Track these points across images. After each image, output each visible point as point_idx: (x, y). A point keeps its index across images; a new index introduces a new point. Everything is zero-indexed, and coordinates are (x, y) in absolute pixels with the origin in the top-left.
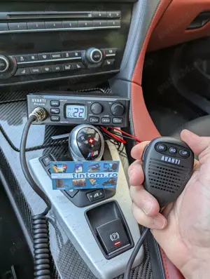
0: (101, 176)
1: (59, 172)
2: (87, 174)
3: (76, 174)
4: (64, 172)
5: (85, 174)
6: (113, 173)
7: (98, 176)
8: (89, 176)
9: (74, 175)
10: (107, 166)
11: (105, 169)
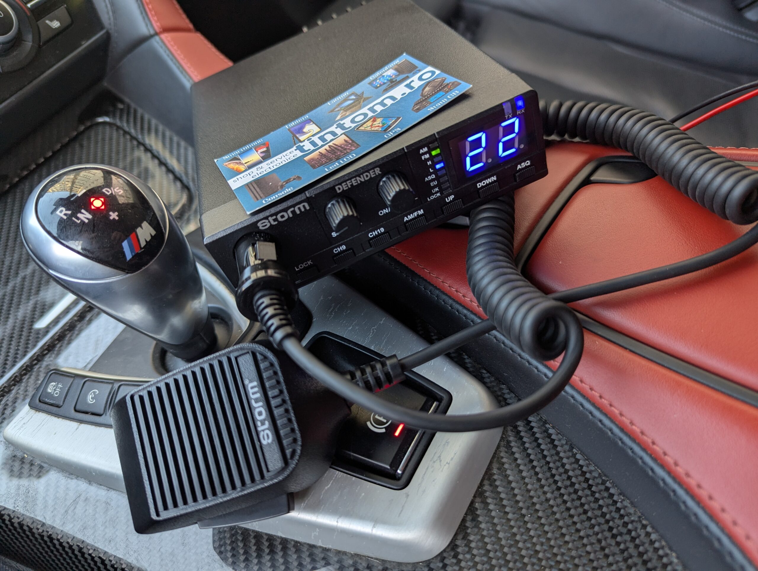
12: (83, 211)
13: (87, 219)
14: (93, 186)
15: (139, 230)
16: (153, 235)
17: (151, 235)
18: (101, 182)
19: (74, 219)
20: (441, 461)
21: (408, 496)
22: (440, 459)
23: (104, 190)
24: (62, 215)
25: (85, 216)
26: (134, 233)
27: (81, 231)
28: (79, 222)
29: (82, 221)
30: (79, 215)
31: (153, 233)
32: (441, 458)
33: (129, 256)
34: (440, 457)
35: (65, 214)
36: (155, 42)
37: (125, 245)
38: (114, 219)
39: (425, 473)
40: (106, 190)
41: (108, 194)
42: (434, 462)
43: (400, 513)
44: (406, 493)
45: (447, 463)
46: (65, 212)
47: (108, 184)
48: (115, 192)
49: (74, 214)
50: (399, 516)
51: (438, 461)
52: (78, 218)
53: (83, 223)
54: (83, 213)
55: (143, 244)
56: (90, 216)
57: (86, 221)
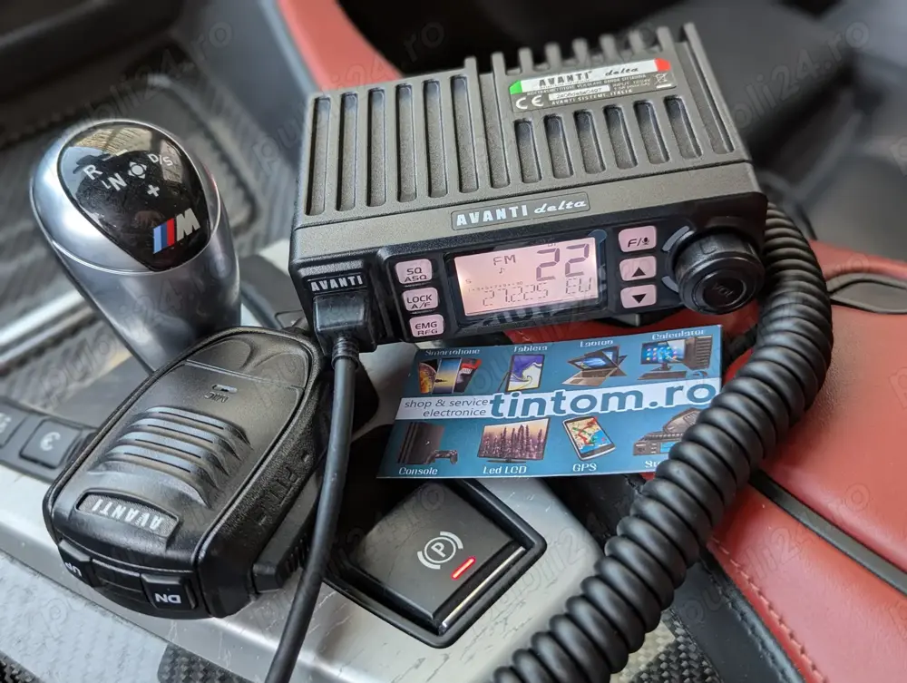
0: (630, 403)
1: (440, 393)
2: (559, 399)
4: (460, 389)
5: (548, 397)
6: (688, 384)
7: (613, 404)
8: (565, 405)
9: (497, 402)
12: (117, 175)
13: (120, 186)
14: (136, 148)
15: (179, 219)
18: (146, 146)
19: (103, 182)
23: (150, 156)
25: (117, 182)
27: (108, 200)
28: (108, 187)
29: (113, 187)
30: (111, 179)
31: (197, 226)
35: (94, 174)
41: (154, 161)
46: (94, 171)
47: (156, 151)
49: (104, 177)
52: (108, 183)
53: (113, 189)
54: (116, 178)
55: (179, 238)
56: (124, 184)
57: (118, 188)
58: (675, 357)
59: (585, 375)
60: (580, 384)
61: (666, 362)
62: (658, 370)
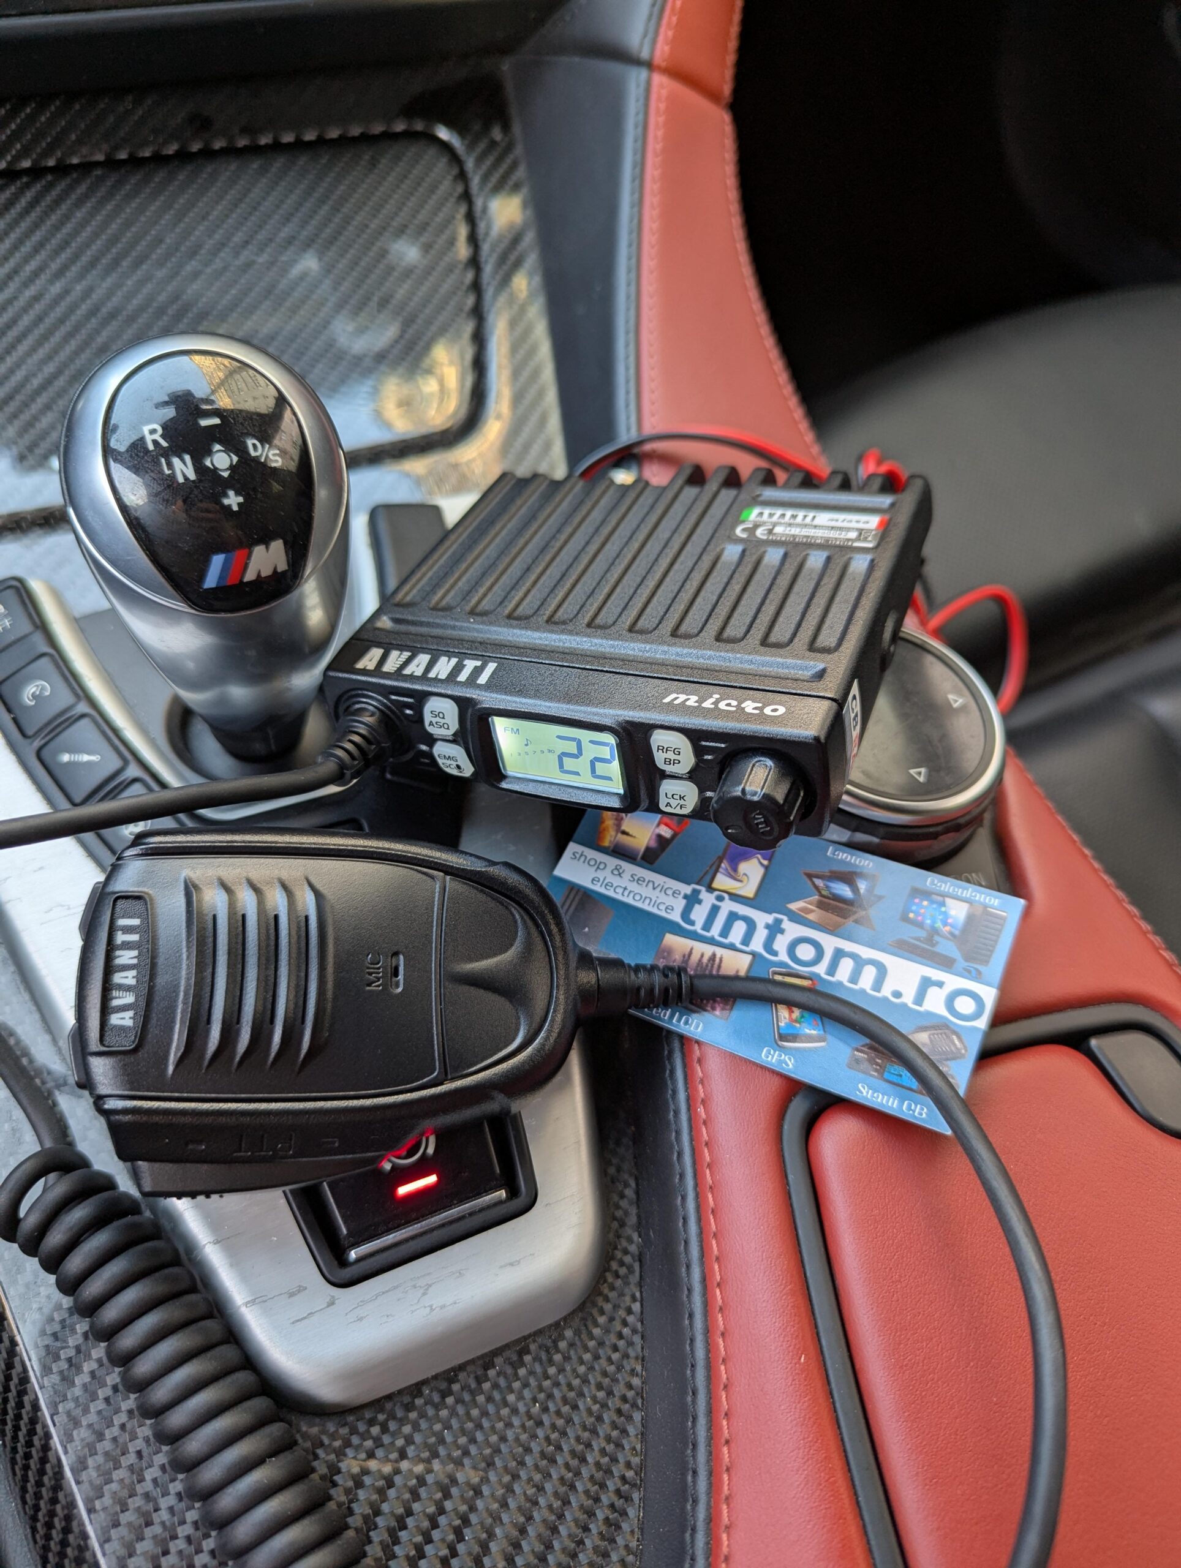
0: (868, 975)
1: (621, 853)
2: (775, 929)
3: (708, 899)
4: (650, 858)
5: (762, 919)
6: (954, 982)
7: (846, 967)
8: (781, 944)
9: (692, 900)
10: (924, 910)
11: (910, 933)
12: (187, 458)
13: (185, 476)
15: (259, 551)
16: (279, 570)
17: (275, 568)
19: (163, 460)
20: (424, 1294)
21: (331, 1303)
22: (427, 1289)
24: (149, 439)
25: (183, 469)
26: (247, 550)
28: (167, 472)
29: (173, 474)
30: (176, 461)
31: (282, 566)
32: (430, 1289)
33: (211, 581)
34: (430, 1286)
35: (155, 442)
36: (635, 80)
37: (217, 561)
38: (229, 506)
39: (387, 1292)
40: (254, 446)
41: (253, 453)
42: (415, 1287)
43: (298, 1321)
44: (333, 1297)
45: (431, 1306)
46: (157, 437)
48: (267, 456)
49: (166, 453)
50: (293, 1323)
51: (422, 1291)
52: (170, 465)
53: (173, 477)
54: (184, 462)
55: (250, 576)
56: (192, 475)
57: (181, 480)
58: (948, 928)
59: (821, 905)
60: (811, 917)
61: (935, 931)
62: (918, 939)
